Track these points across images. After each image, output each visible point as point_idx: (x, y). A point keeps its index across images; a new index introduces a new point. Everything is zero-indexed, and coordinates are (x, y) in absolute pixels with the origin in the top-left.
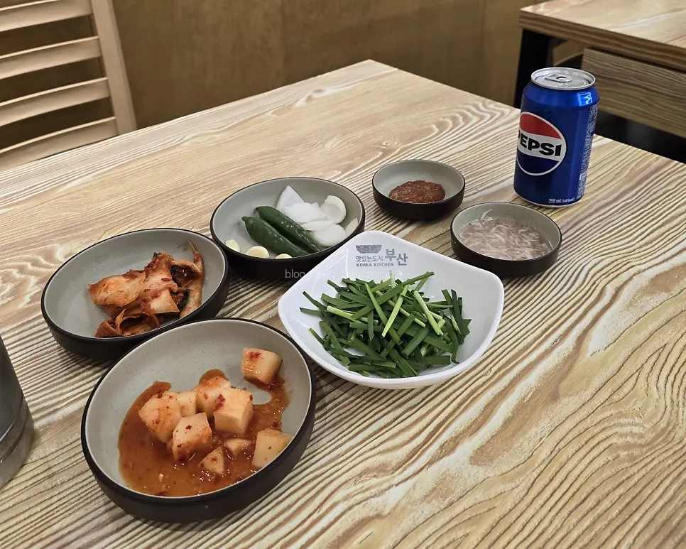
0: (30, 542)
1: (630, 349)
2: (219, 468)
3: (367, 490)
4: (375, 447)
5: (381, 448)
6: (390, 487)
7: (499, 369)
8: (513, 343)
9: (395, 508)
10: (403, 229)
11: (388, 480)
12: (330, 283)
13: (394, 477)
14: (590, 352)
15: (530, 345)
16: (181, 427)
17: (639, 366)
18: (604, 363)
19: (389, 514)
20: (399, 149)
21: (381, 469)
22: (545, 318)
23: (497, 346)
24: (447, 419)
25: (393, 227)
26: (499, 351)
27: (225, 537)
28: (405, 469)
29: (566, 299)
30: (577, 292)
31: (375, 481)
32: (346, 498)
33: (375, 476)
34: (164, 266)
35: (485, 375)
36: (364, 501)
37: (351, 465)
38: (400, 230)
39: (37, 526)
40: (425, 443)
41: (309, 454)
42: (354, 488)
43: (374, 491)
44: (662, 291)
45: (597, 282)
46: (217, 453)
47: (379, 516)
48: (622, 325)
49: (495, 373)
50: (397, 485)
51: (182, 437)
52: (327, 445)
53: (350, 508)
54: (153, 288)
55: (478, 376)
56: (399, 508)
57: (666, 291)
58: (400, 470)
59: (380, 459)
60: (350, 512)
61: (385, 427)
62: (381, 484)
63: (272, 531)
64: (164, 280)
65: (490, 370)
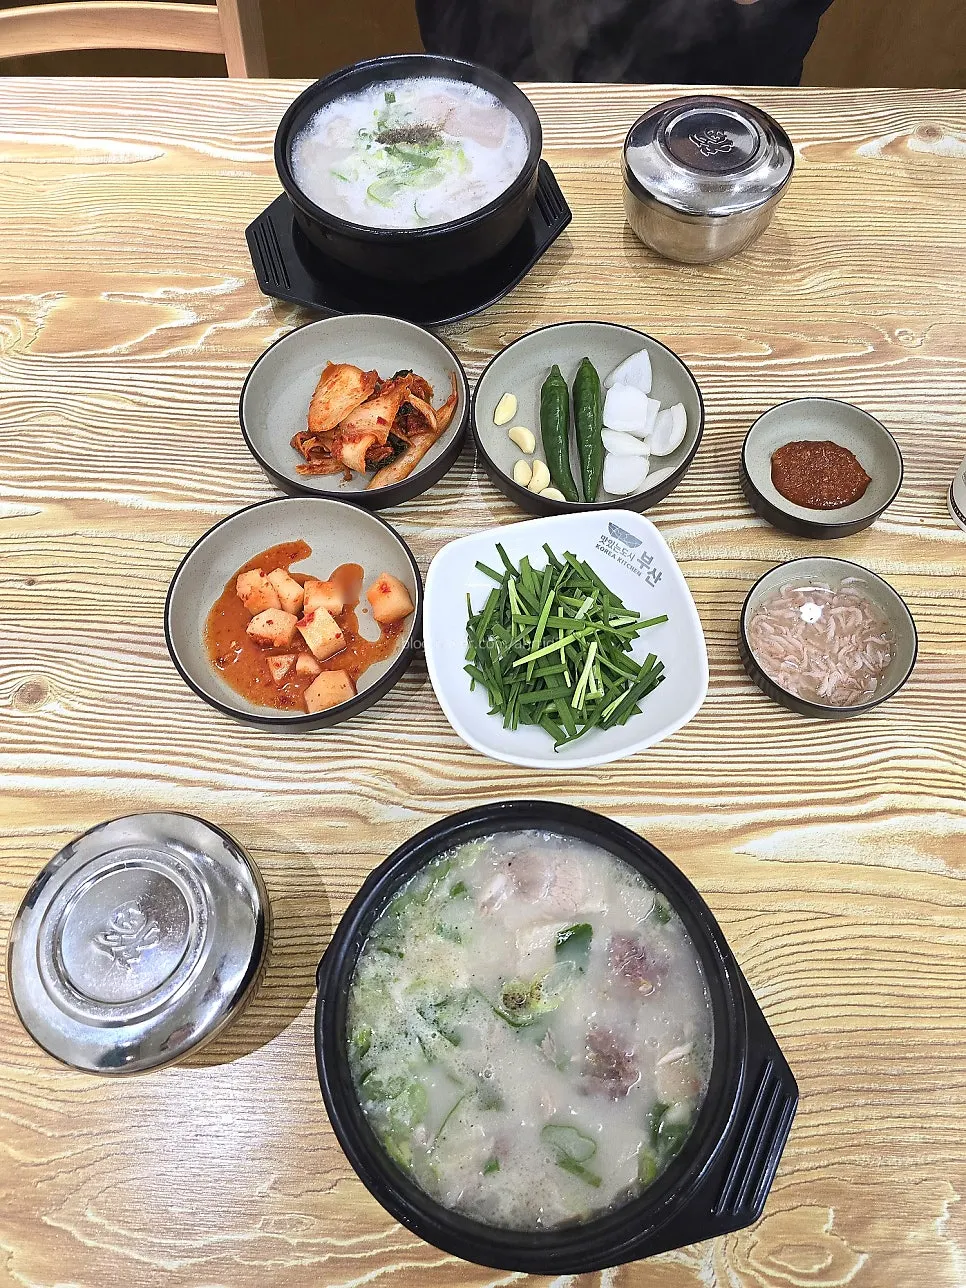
0: (121, 619)
1: (792, 884)
2: (278, 674)
3: (379, 789)
4: (422, 758)
5: (427, 764)
6: (397, 804)
7: (622, 784)
8: (674, 769)
9: (382, 824)
10: (741, 517)
11: (402, 797)
12: (546, 547)
13: (409, 798)
14: (742, 849)
15: (690, 786)
16: (264, 617)
17: (773, 908)
18: (740, 871)
19: (374, 824)
20: (906, 359)
21: (408, 783)
22: (749, 770)
23: (652, 758)
24: (512, 787)
25: (731, 505)
26: (647, 765)
27: (245, 733)
28: (425, 800)
29: (807, 769)
30: (834, 772)
31: (392, 787)
32: (355, 782)
33: (396, 784)
34: (397, 397)
35: (600, 777)
36: (367, 796)
37: (388, 757)
38: (734, 517)
39: (133, 609)
40: (467, 792)
41: (366, 717)
42: (369, 778)
43: (383, 795)
44: (944, 858)
45: (878, 781)
46: (285, 660)
47: (364, 819)
48: (827, 853)
49: (612, 784)
50: (404, 807)
51: (257, 626)
52: (388, 722)
53: (350, 793)
54: (361, 426)
55: (591, 772)
56: (385, 828)
57: (949, 864)
58: (421, 797)
59: (416, 773)
60: (347, 796)
61: (450, 747)
62: (393, 794)
63: (279, 758)
64: (381, 421)
65: (611, 776)
